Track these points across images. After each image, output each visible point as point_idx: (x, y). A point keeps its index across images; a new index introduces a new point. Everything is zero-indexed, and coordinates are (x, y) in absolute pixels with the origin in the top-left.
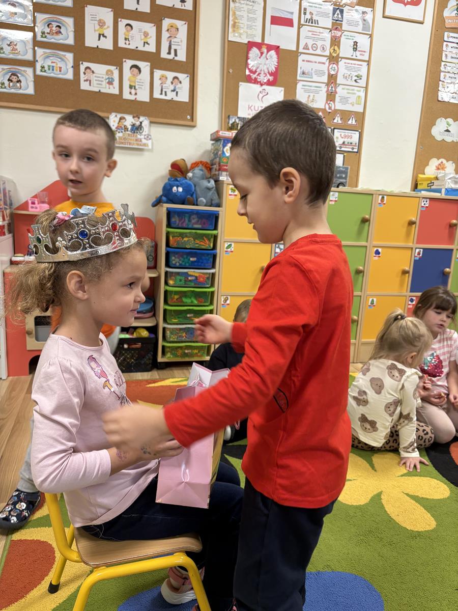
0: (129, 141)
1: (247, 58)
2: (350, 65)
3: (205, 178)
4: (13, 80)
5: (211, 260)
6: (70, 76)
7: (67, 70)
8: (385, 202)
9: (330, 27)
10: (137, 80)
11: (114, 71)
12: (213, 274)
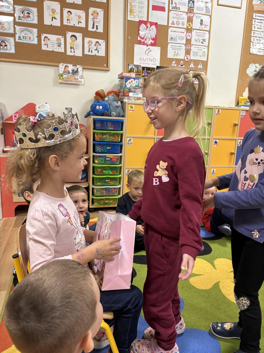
0: (71, 80)
1: (139, 30)
2: (199, 33)
3: (115, 100)
4: (2, 45)
5: (120, 148)
6: (35, 42)
7: (34, 38)
8: (220, 113)
9: (187, 11)
10: (74, 44)
11: (61, 39)
12: (121, 157)
